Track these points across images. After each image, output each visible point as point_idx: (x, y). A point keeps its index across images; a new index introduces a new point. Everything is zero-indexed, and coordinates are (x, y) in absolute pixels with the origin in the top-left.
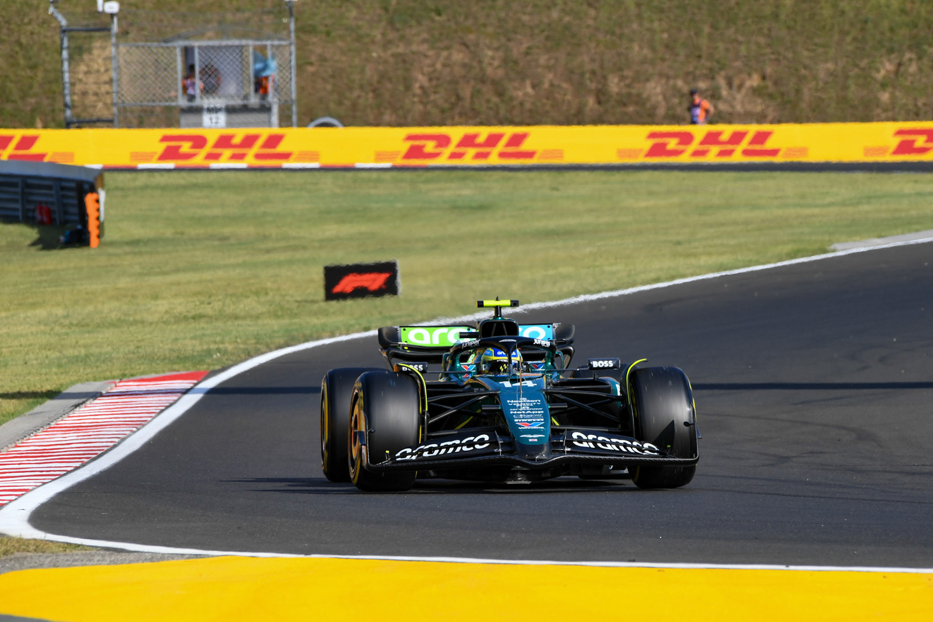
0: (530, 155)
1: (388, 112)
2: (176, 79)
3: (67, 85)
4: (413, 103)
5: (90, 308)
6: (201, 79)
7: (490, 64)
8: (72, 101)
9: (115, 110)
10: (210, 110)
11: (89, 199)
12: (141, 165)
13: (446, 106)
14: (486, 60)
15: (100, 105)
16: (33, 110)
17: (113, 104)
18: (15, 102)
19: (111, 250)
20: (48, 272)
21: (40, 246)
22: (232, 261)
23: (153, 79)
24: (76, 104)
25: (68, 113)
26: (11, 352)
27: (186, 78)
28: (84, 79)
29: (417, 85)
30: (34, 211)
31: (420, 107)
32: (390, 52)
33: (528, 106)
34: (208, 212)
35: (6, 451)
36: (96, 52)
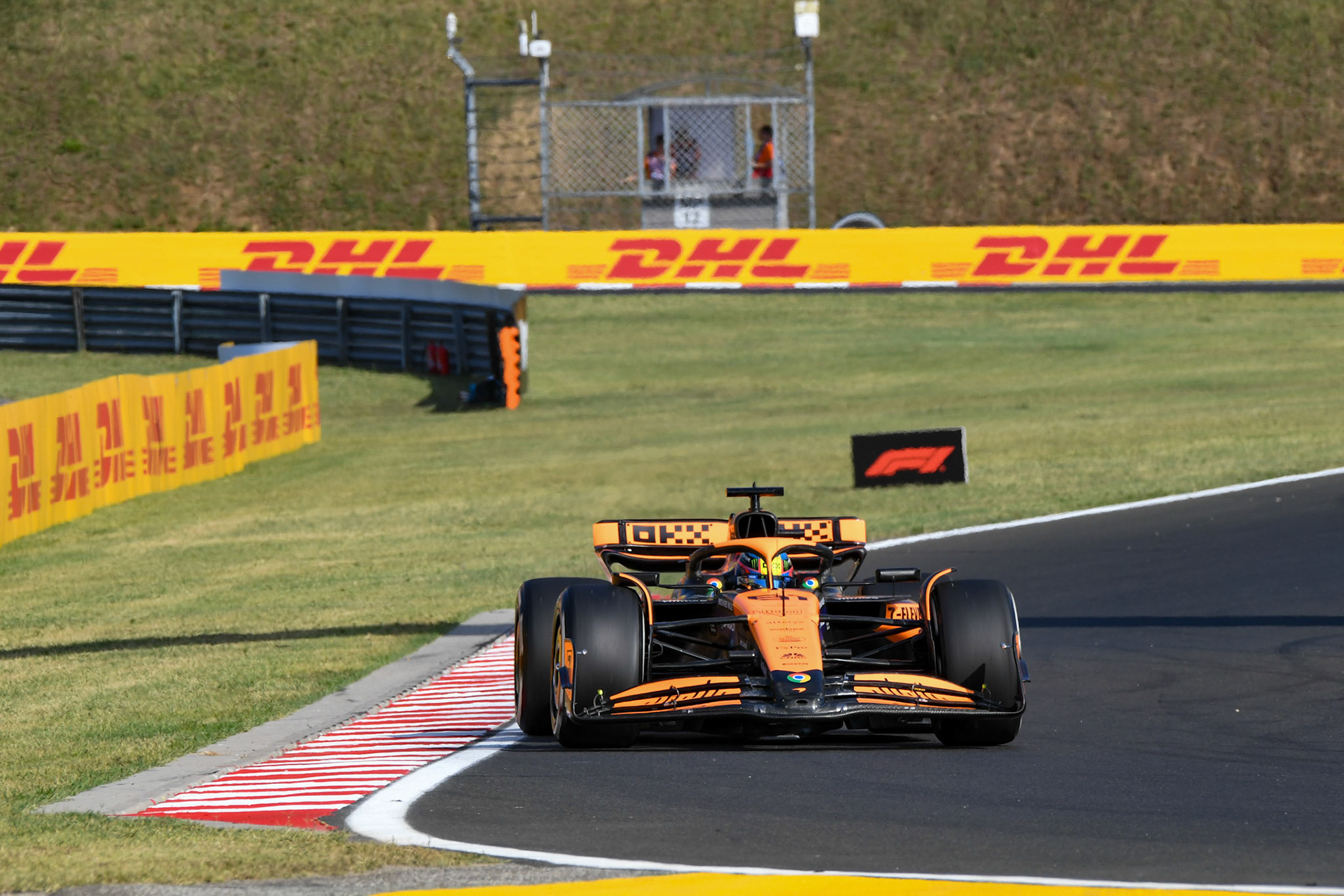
0: (1168, 267)
1: (952, 203)
2: (635, 157)
3: (474, 166)
4: (992, 190)
5: (504, 499)
6: (673, 155)
7: (1108, 131)
8: (482, 189)
9: (544, 202)
10: (688, 203)
11: (505, 335)
12: (584, 285)
13: (1040, 194)
14: (1102, 125)
15: (522, 195)
16: (423, 204)
17: (542, 194)
18: (396, 191)
19: (536, 413)
20: (442, 445)
21: (432, 407)
22: (718, 427)
23: (602, 155)
24: (488, 193)
25: (476, 207)
26: (386, 565)
27: (650, 154)
28: (500, 157)
29: (998, 162)
30: (423, 353)
31: (1003, 196)
32: (956, 114)
33: (1165, 194)
34: (680, 355)
35: (376, 712)
36: (517, 115)
